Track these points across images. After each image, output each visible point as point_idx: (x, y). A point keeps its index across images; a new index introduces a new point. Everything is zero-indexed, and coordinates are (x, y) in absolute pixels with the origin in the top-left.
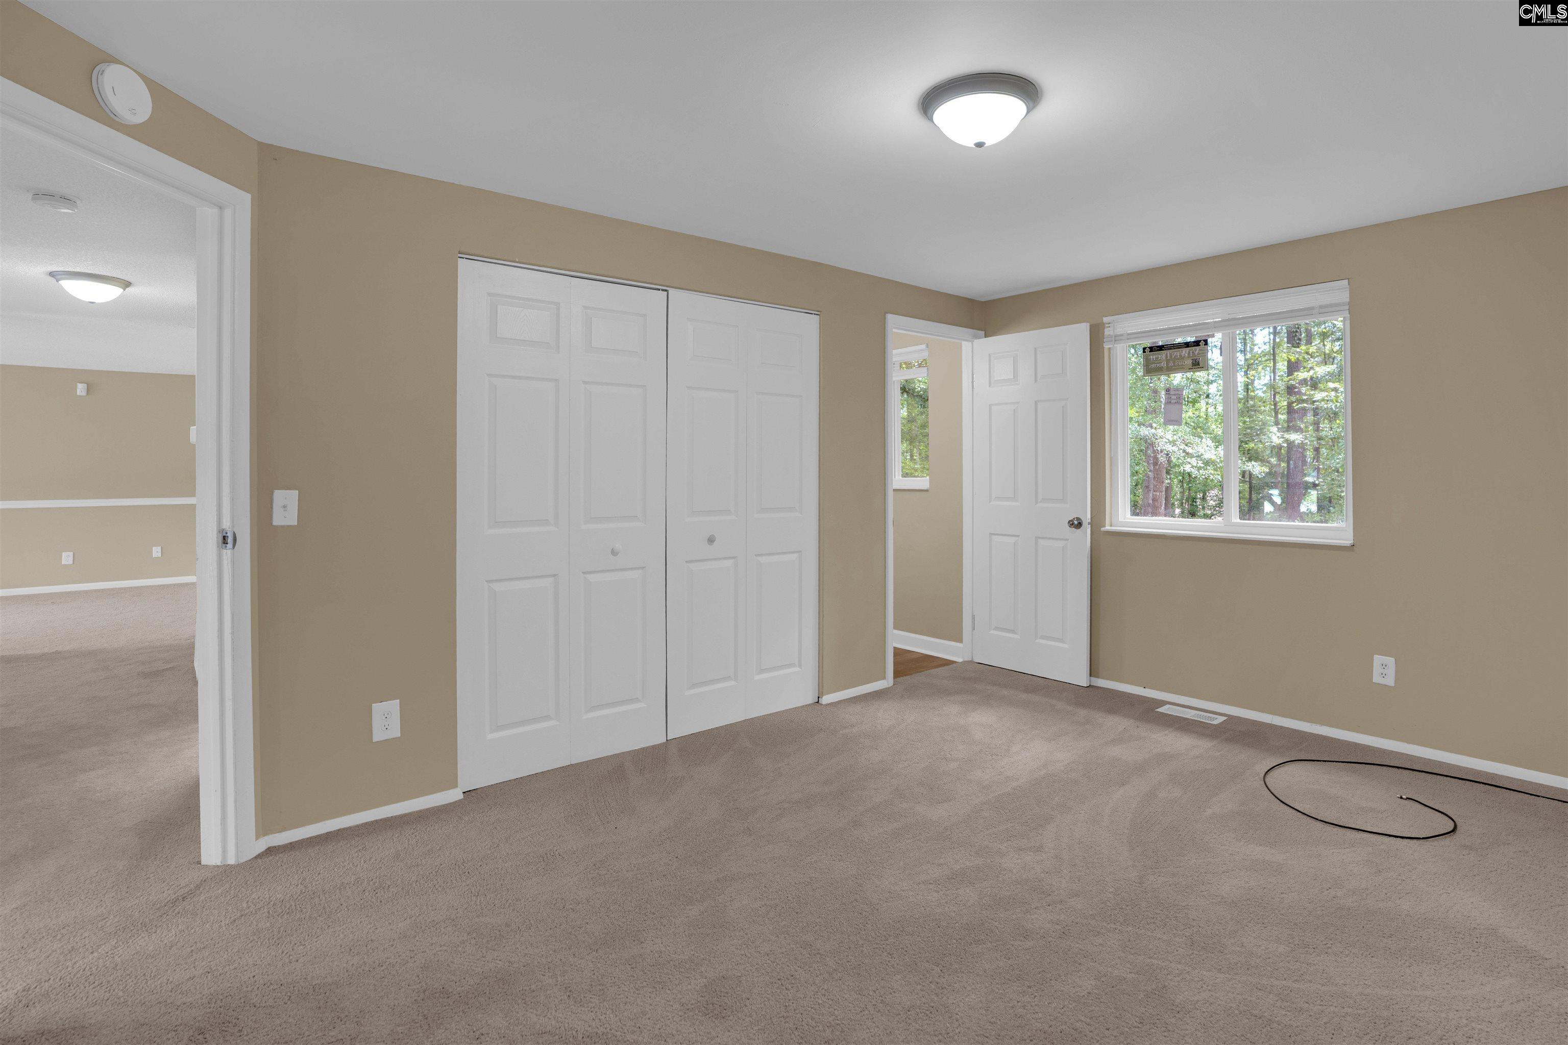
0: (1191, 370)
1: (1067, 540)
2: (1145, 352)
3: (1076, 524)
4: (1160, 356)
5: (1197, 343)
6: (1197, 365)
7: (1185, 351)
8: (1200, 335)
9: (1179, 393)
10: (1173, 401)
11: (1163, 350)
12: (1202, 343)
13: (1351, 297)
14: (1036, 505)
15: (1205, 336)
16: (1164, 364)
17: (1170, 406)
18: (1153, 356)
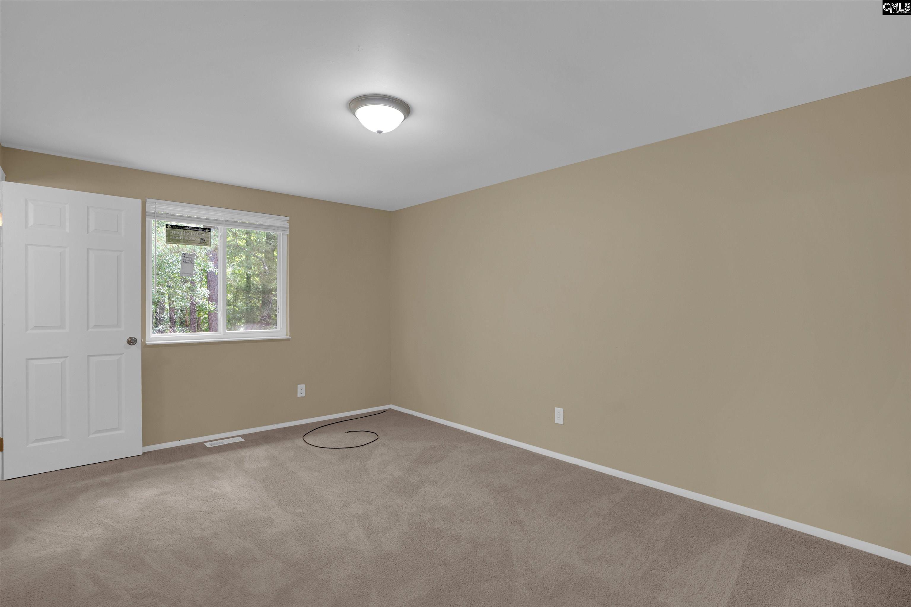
0: (199, 244)
1: (121, 354)
2: (168, 228)
3: (132, 341)
4: (178, 232)
5: (204, 229)
6: (204, 242)
7: (196, 233)
8: (206, 225)
9: (192, 257)
10: (187, 262)
11: (181, 229)
12: (207, 230)
13: (289, 225)
14: (88, 330)
15: (210, 226)
16: (181, 238)
17: (185, 264)
18: (174, 231)
